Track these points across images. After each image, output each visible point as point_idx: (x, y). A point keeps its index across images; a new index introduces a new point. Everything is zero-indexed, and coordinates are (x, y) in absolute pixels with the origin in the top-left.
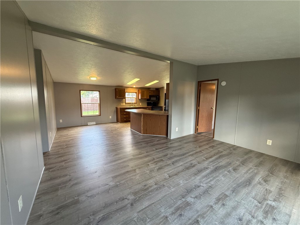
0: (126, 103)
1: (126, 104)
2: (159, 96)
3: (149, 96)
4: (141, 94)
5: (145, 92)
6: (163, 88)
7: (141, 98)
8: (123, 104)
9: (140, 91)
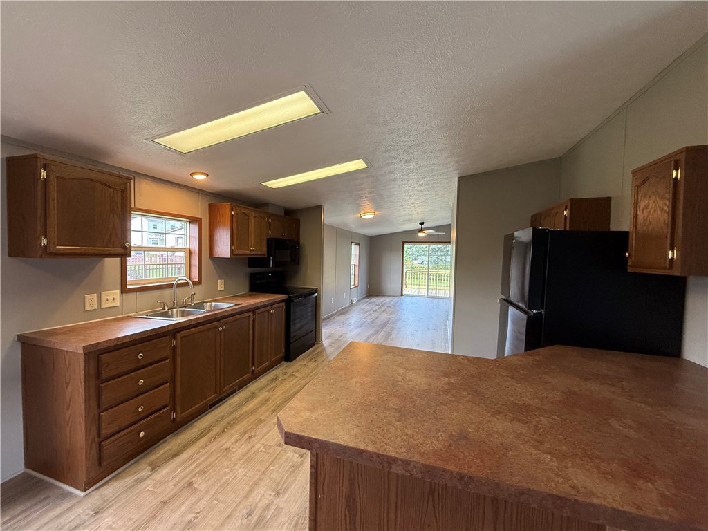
0: (124, 289)
1: (131, 296)
2: (298, 243)
3: (268, 240)
4: (235, 231)
5: (252, 220)
6: (318, 209)
7: (232, 251)
8: (104, 298)
9: (227, 211)
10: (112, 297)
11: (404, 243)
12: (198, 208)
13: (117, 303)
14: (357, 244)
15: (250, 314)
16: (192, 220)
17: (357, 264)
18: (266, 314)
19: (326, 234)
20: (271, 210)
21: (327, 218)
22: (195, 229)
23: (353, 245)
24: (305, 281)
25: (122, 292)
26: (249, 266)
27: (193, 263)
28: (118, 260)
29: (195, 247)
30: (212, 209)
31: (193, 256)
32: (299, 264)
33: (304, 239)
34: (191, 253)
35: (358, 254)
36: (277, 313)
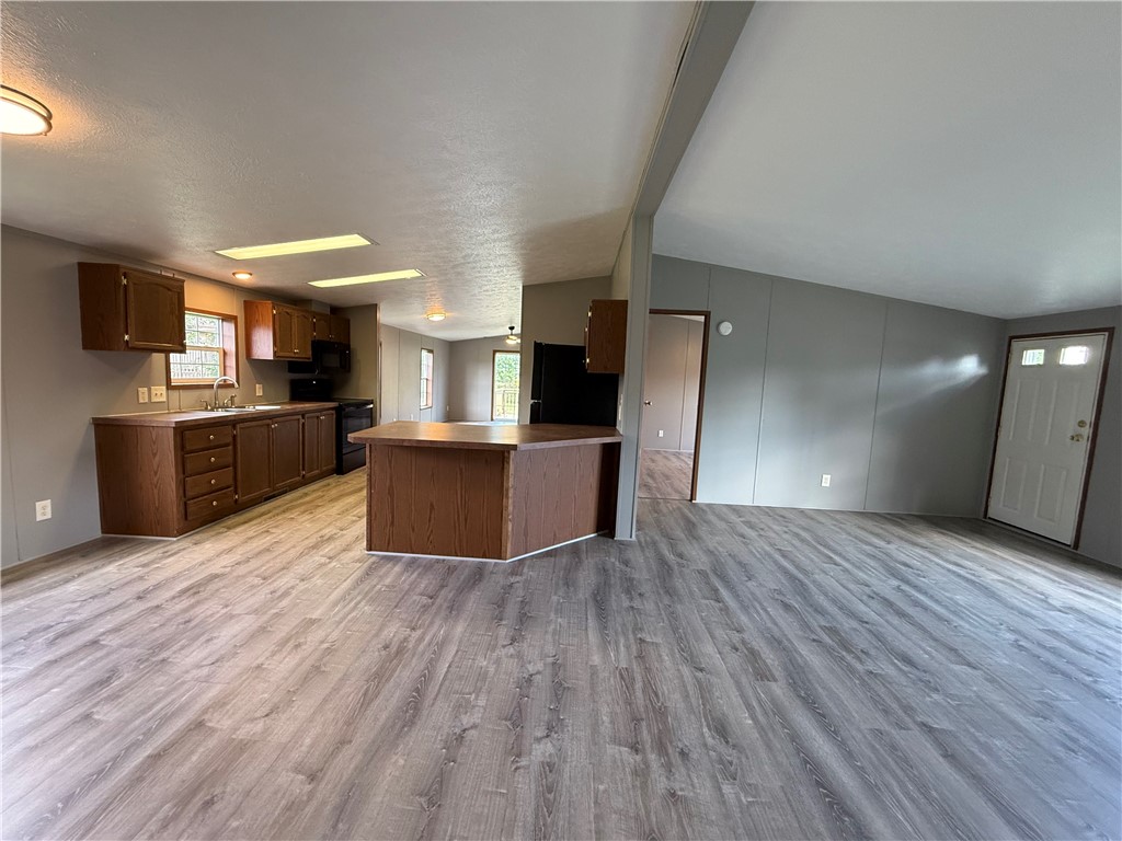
0: (169, 387)
1: (175, 394)
2: (348, 347)
3: (313, 342)
4: (277, 330)
5: (295, 320)
6: (373, 308)
7: (275, 353)
8: (153, 392)
9: (268, 310)
10: (160, 392)
11: (495, 352)
12: (232, 306)
13: (164, 399)
14: (430, 351)
15: (300, 417)
16: (226, 318)
17: (430, 378)
18: (316, 420)
19: (383, 337)
20: (314, 308)
21: (385, 316)
22: (229, 328)
23: (424, 353)
24: (358, 391)
25: (168, 389)
26: (290, 371)
27: (228, 364)
28: (163, 355)
29: (231, 347)
30: (248, 307)
31: (228, 358)
32: (349, 371)
33: (356, 342)
34: (225, 353)
35: (431, 364)
36: (327, 420)
